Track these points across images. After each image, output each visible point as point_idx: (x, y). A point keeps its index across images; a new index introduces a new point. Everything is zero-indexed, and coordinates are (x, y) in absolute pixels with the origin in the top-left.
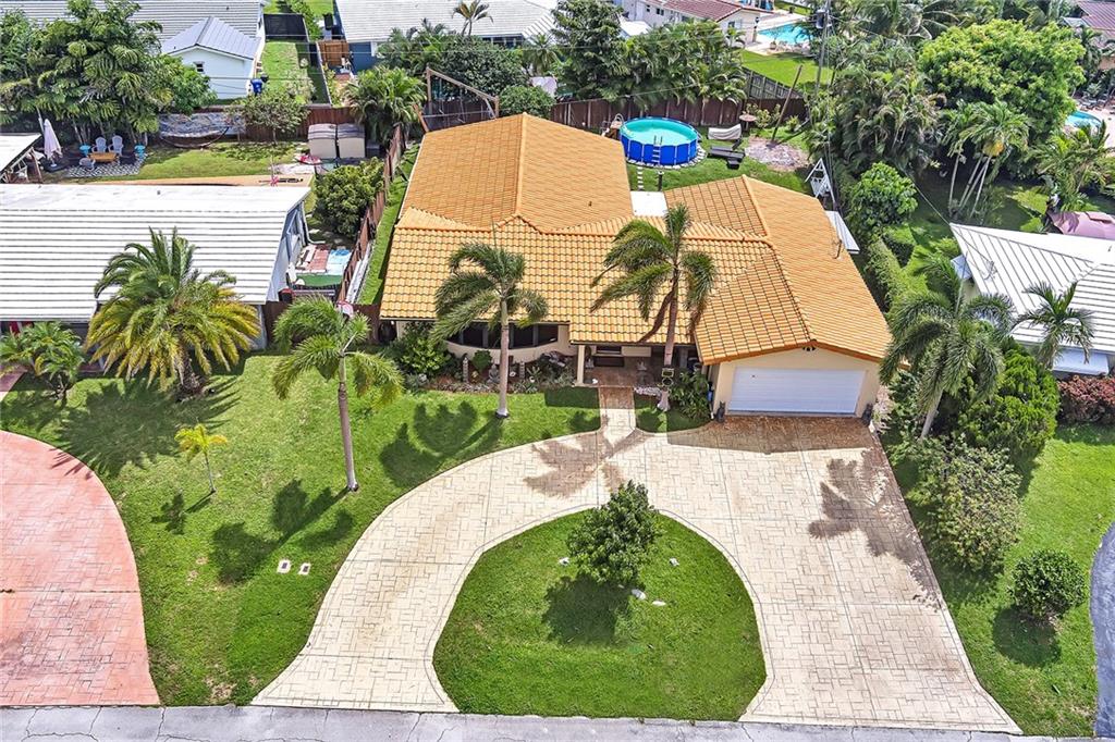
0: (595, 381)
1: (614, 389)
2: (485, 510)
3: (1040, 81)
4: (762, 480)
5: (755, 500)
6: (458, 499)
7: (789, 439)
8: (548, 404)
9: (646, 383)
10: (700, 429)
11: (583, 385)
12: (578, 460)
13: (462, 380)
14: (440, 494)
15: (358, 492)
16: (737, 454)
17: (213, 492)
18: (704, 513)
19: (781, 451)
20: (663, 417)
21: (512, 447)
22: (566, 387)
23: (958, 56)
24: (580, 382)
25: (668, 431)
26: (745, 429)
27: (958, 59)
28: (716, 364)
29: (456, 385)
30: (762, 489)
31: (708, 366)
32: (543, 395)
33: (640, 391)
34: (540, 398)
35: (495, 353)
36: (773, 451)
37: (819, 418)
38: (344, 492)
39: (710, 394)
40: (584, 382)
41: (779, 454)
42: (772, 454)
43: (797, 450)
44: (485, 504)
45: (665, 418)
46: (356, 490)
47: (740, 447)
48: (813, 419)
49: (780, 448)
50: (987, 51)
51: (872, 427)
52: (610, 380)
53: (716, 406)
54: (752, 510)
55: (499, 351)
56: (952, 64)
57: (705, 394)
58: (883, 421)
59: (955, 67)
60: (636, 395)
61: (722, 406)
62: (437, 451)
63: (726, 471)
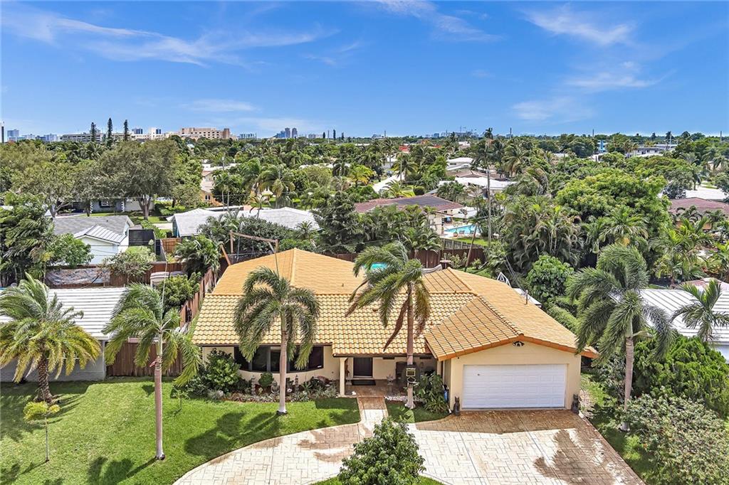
0: (354, 393)
1: (369, 398)
2: (268, 474)
3: (642, 201)
4: (499, 451)
5: (496, 464)
6: (246, 467)
7: (516, 425)
8: (318, 407)
9: (394, 394)
10: (442, 420)
11: (345, 396)
12: (345, 441)
13: (250, 393)
14: (231, 464)
15: (164, 461)
16: (476, 435)
17: (47, 461)
18: (454, 474)
19: (512, 432)
20: (410, 413)
21: (290, 434)
22: (332, 397)
23: (582, 193)
24: (342, 394)
25: (416, 422)
26: (478, 419)
27: (582, 194)
28: (447, 361)
29: (246, 396)
30: (500, 456)
31: (442, 362)
32: (314, 403)
33: (390, 398)
34: (313, 404)
35: (276, 376)
36: (505, 432)
37: (537, 411)
38: (153, 461)
39: (446, 394)
40: (345, 394)
41: (511, 434)
42: (504, 434)
43: (524, 431)
44: (269, 470)
45: (413, 413)
46: (163, 459)
47: (475, 430)
48: (532, 411)
49: (509, 430)
50: (602, 188)
51: (581, 415)
52: (365, 393)
53: (452, 402)
54: (495, 471)
55: (279, 374)
56: (579, 197)
57: (442, 393)
58: (588, 411)
59: (582, 200)
60: (387, 402)
61: (457, 400)
62: (230, 436)
63: (468, 446)
